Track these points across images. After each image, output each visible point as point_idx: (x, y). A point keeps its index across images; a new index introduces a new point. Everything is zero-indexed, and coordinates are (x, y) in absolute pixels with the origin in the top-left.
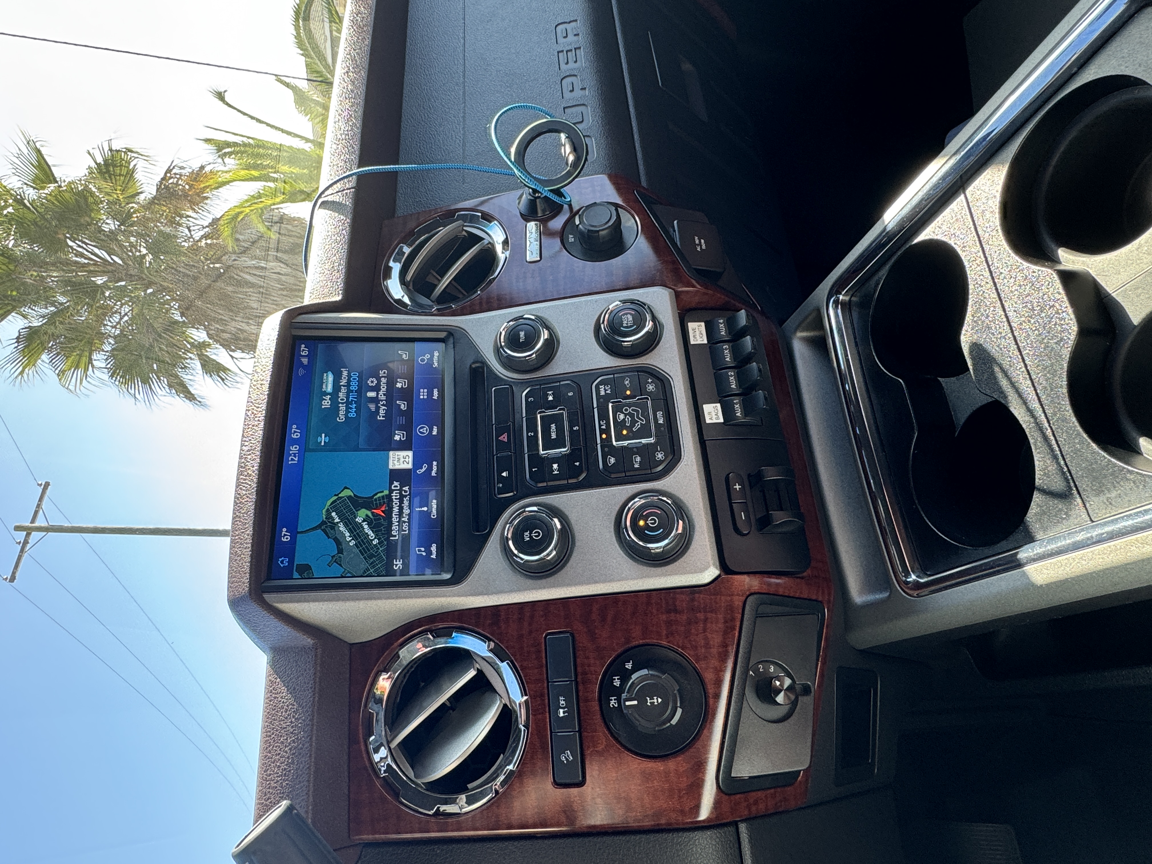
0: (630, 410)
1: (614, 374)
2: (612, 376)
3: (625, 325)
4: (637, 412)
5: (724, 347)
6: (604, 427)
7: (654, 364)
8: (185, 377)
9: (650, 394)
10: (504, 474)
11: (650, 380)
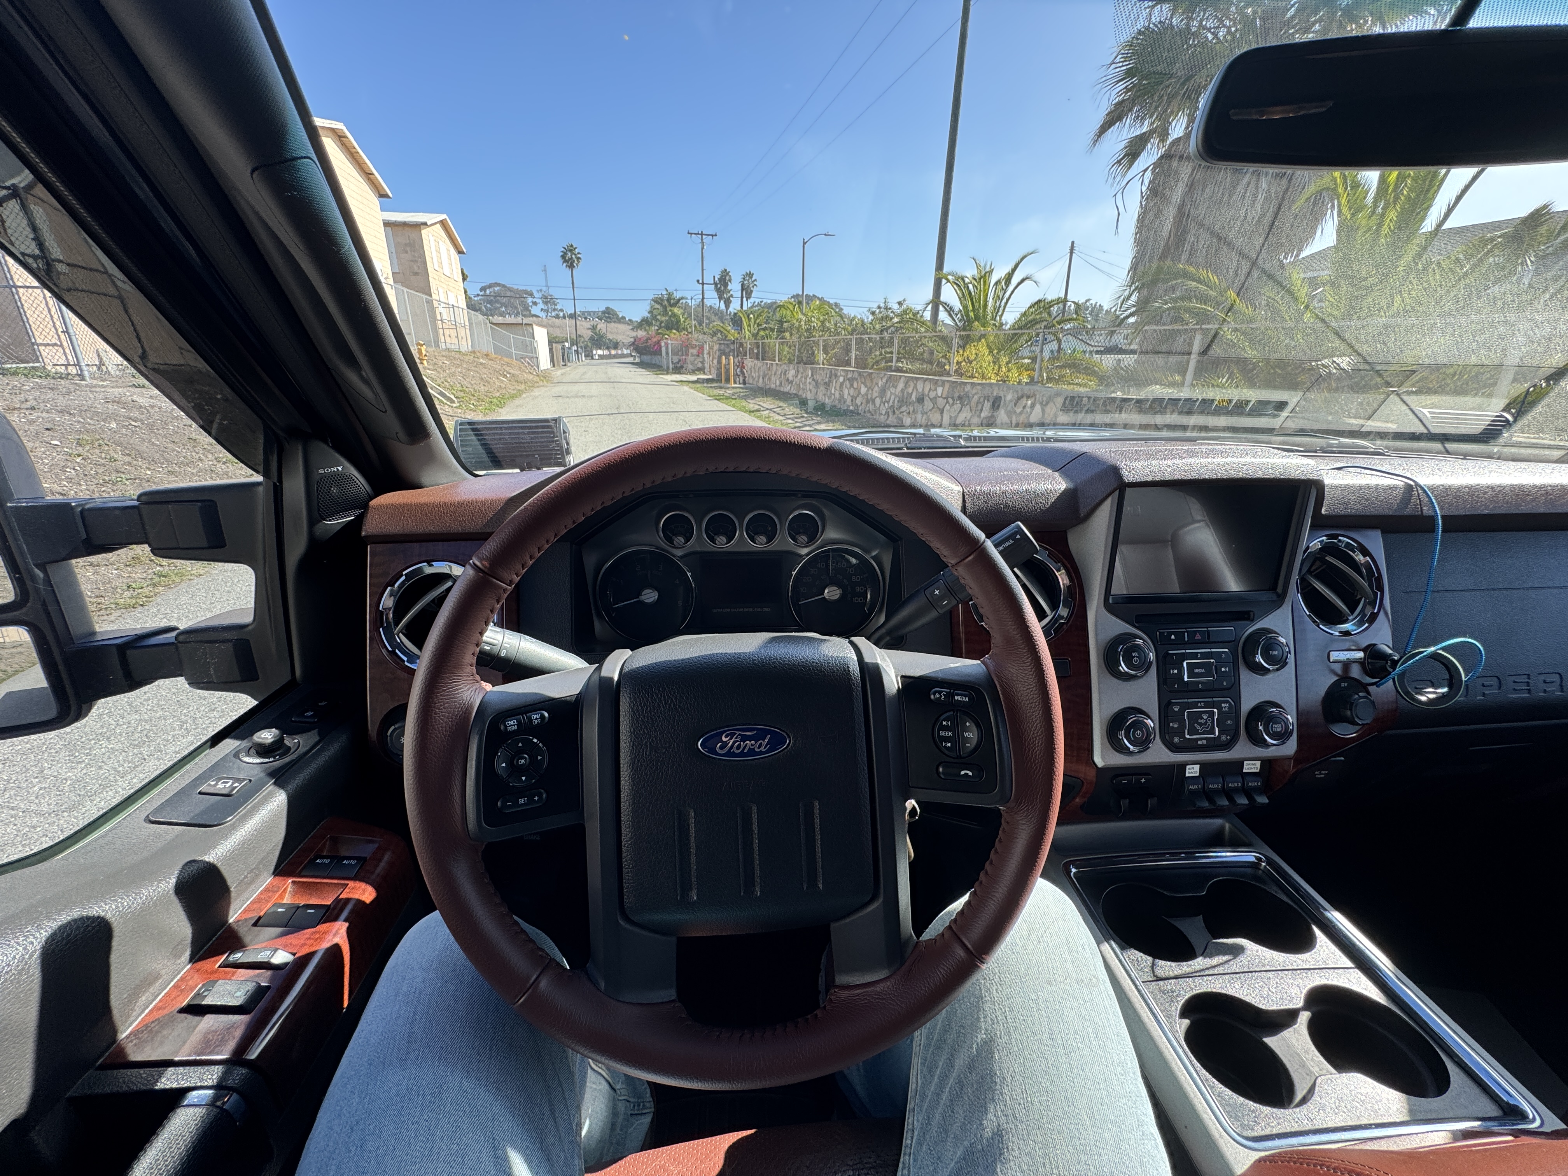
0: (1209, 722)
1: (1236, 713)
3: (1273, 725)
4: (1208, 728)
5: (1239, 783)
6: (1199, 704)
7: (1239, 742)
8: (1128, 120)
9: (1220, 737)
10: (1173, 636)
11: (1229, 737)
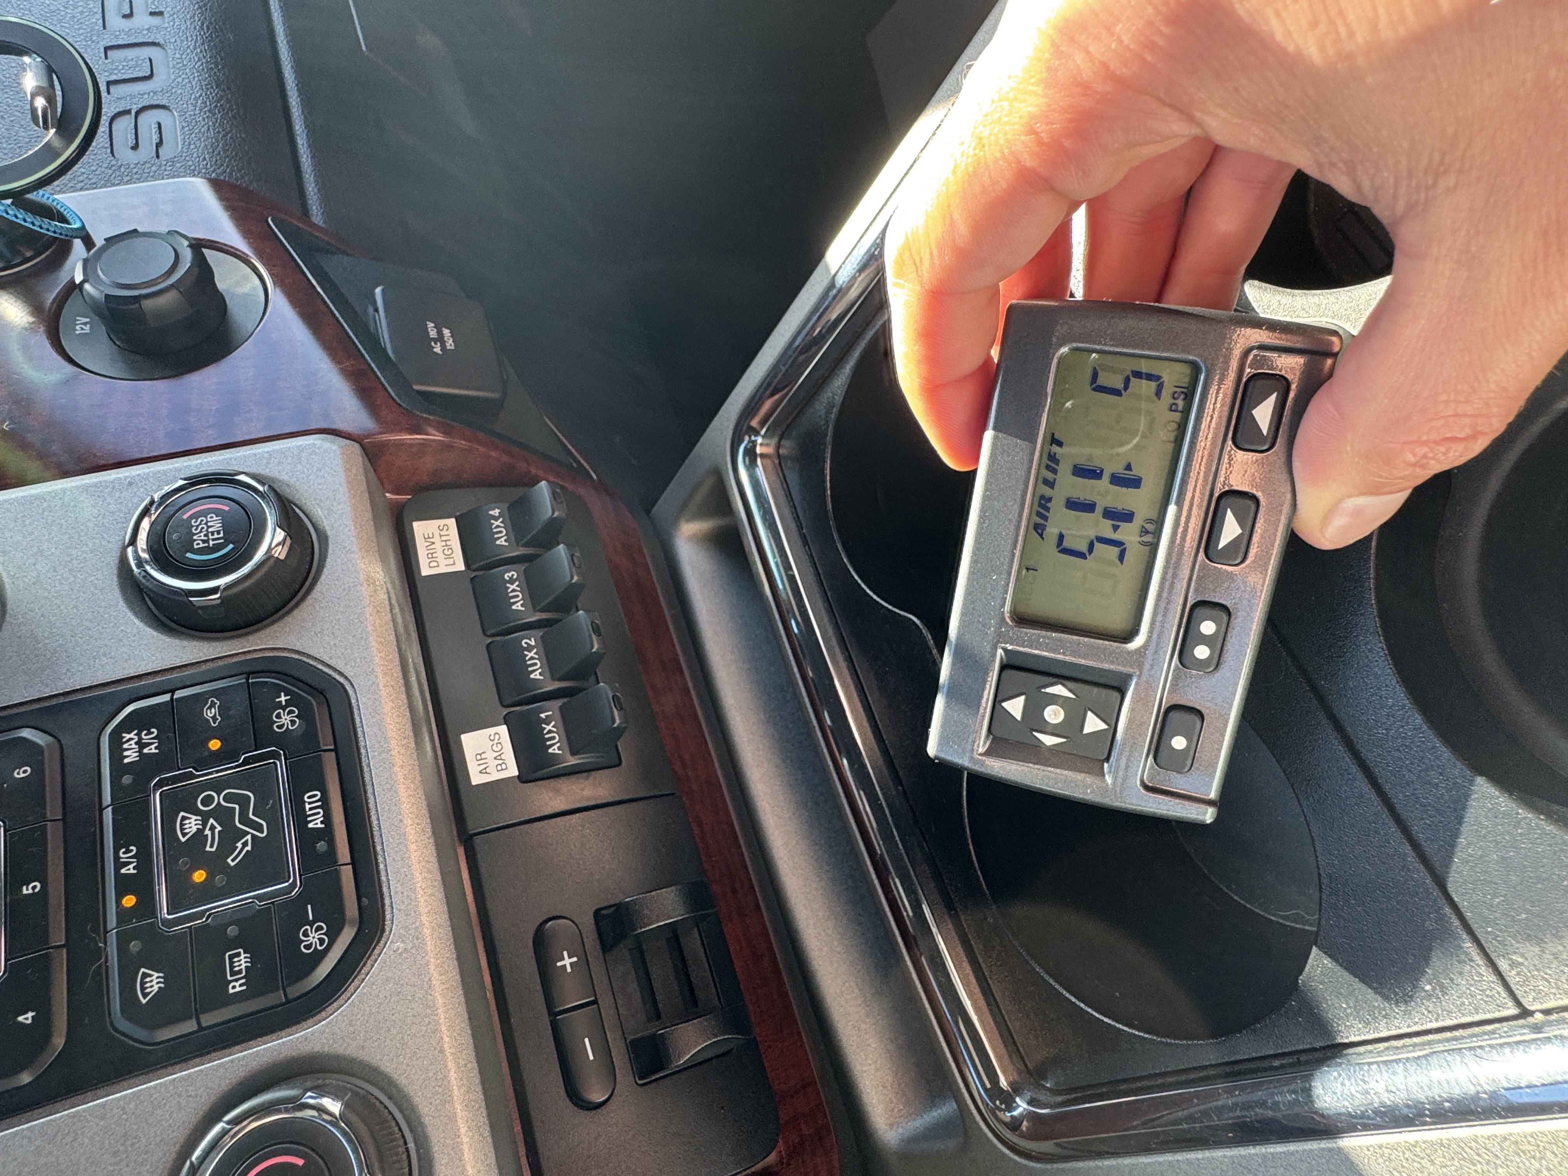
0: (218, 799)
1: (173, 692)
2: (166, 697)
3: (198, 545)
4: (243, 802)
5: (507, 576)
6: (130, 870)
7: (298, 648)
9: (283, 740)
11: (283, 699)
